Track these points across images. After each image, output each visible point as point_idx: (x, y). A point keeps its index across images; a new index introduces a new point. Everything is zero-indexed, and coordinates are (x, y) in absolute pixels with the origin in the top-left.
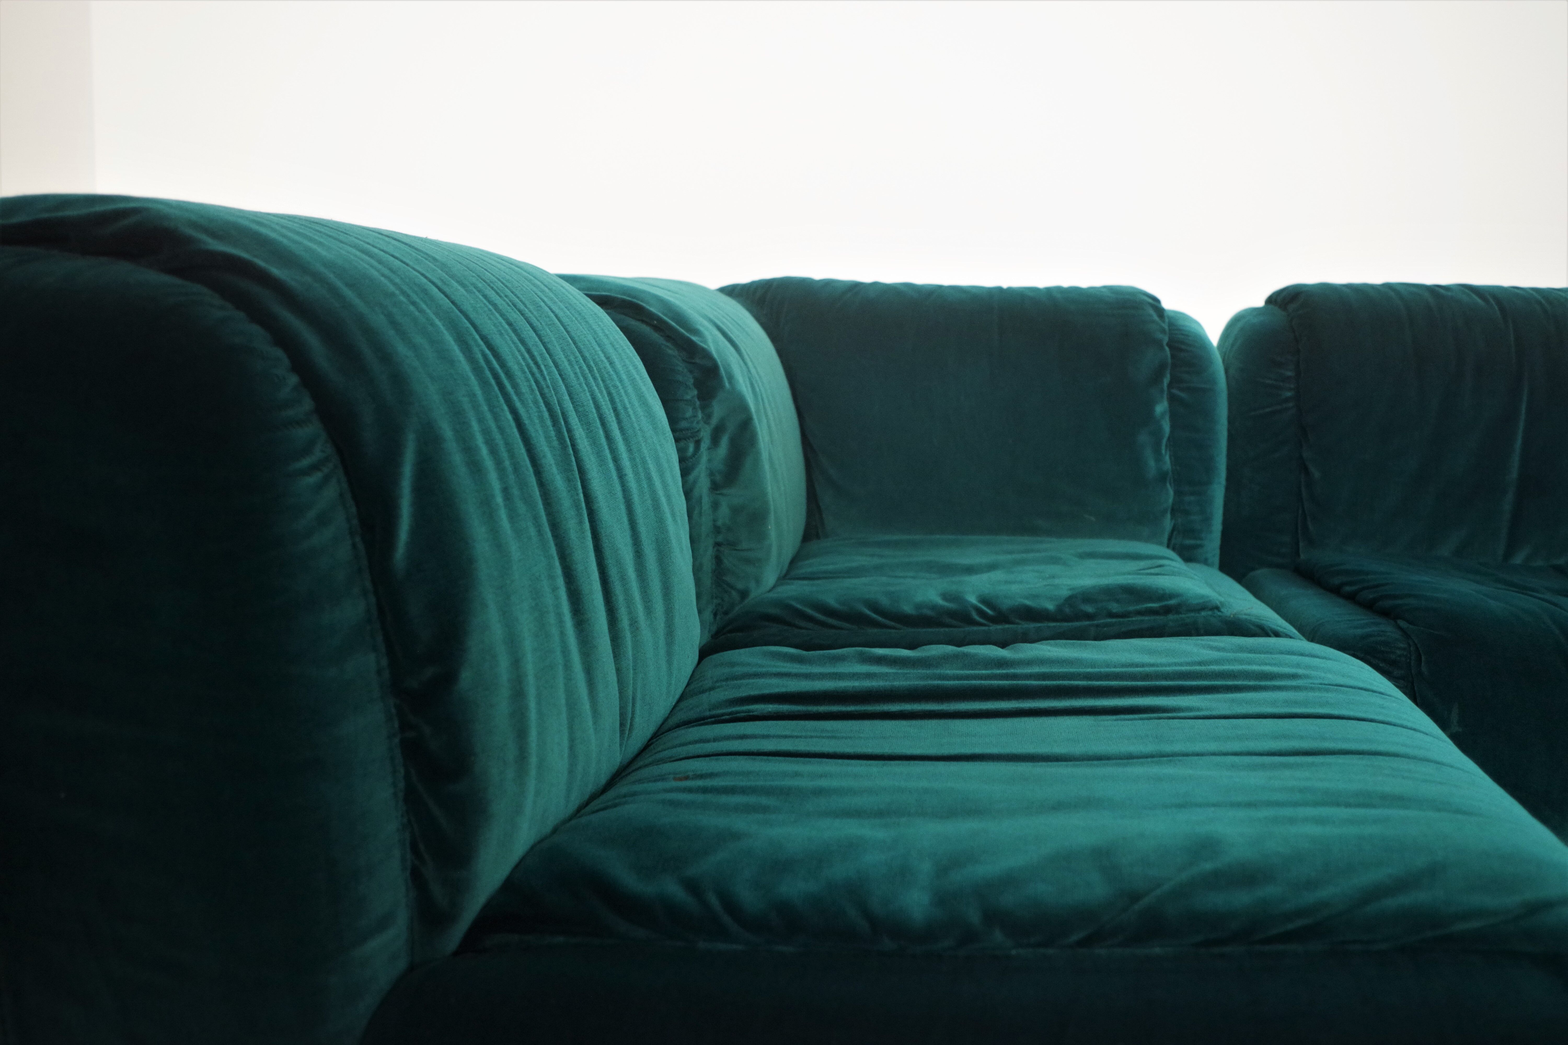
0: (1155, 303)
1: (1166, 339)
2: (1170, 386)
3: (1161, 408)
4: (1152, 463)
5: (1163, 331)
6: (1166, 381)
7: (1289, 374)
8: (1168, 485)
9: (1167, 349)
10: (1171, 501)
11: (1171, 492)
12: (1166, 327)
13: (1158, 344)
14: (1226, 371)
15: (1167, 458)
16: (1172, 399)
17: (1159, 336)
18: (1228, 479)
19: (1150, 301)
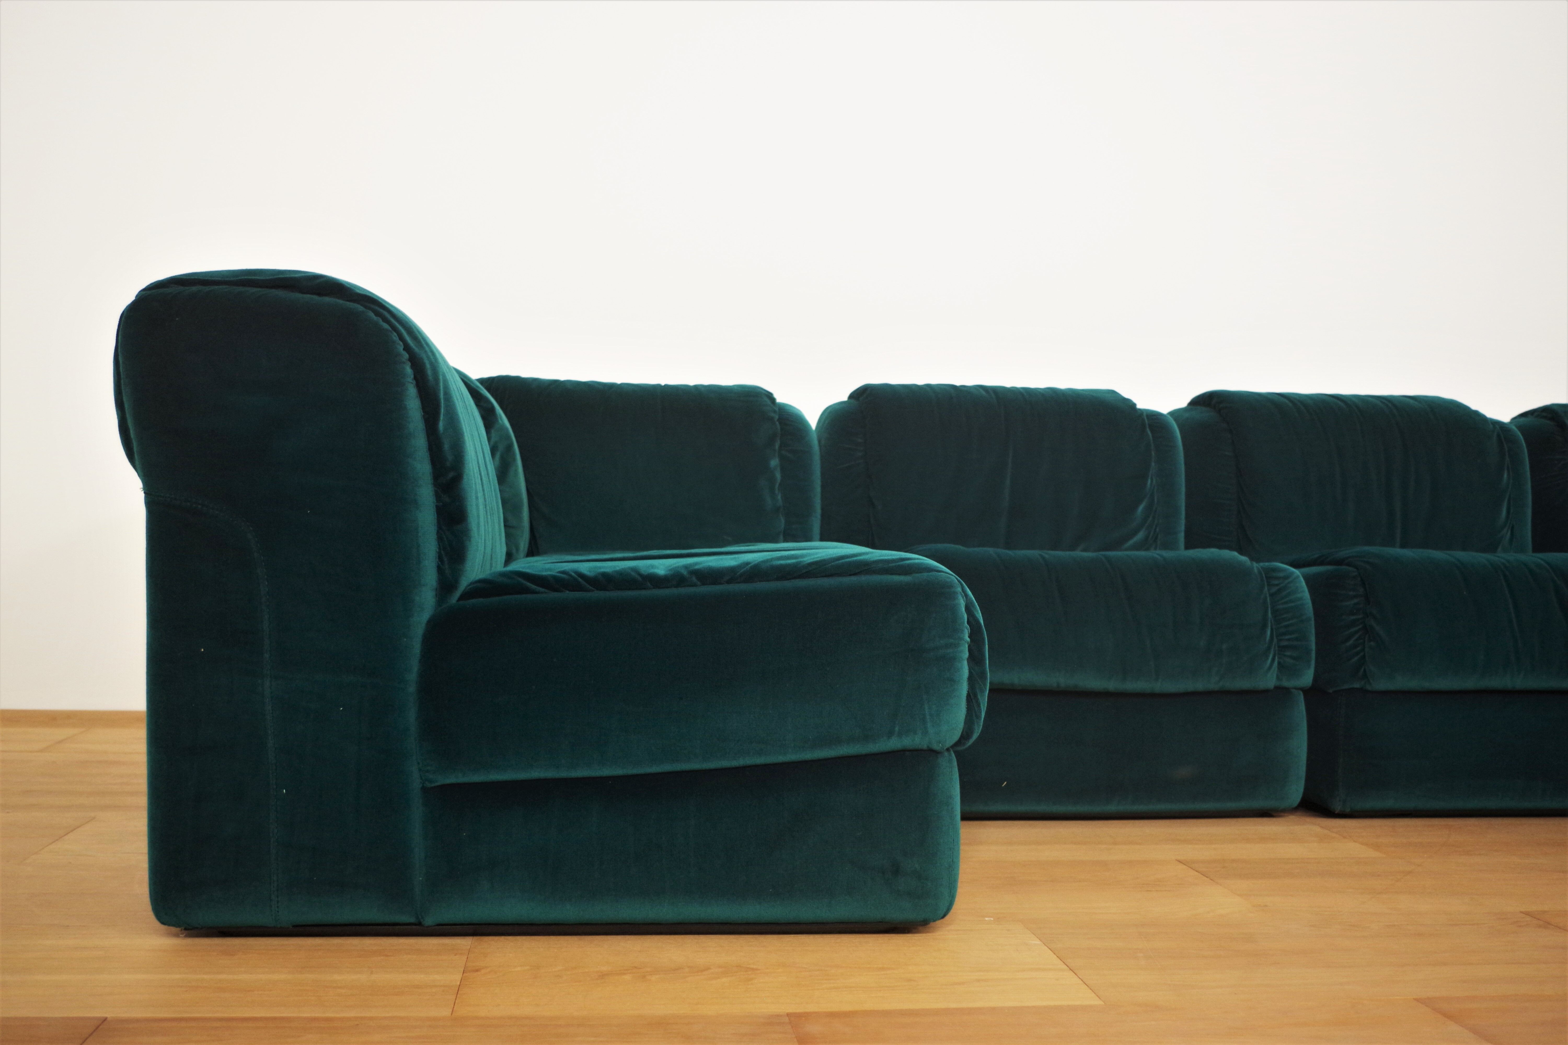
0: (770, 396)
1: (777, 417)
2: (780, 447)
3: (774, 463)
4: (769, 500)
5: (775, 412)
6: (777, 446)
7: (860, 440)
8: (781, 516)
9: (777, 423)
10: (783, 526)
11: (783, 521)
12: (777, 409)
13: (771, 419)
14: (819, 441)
15: (779, 497)
16: (782, 458)
17: (772, 415)
18: (823, 515)
19: (767, 393)
